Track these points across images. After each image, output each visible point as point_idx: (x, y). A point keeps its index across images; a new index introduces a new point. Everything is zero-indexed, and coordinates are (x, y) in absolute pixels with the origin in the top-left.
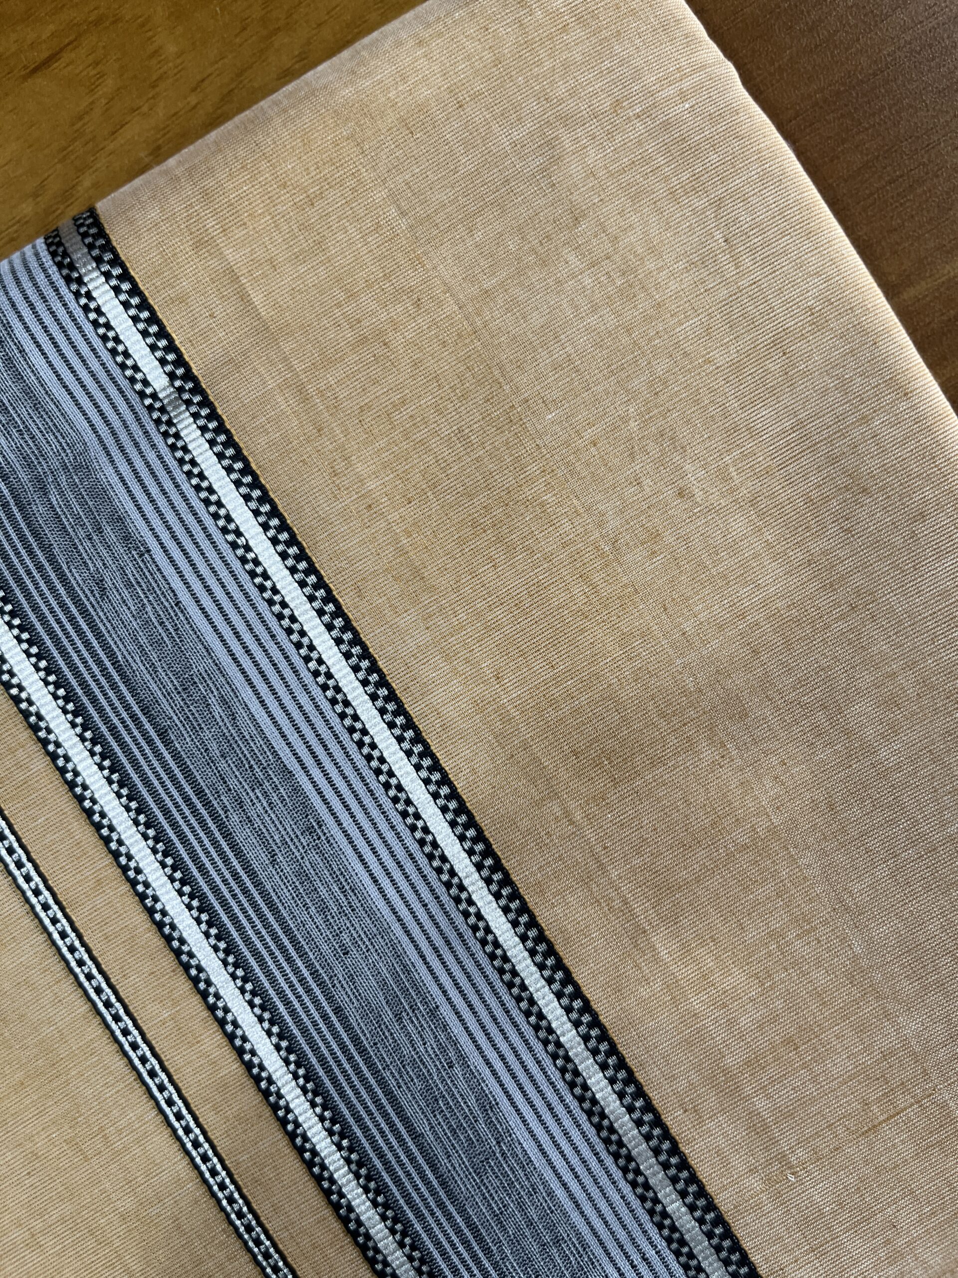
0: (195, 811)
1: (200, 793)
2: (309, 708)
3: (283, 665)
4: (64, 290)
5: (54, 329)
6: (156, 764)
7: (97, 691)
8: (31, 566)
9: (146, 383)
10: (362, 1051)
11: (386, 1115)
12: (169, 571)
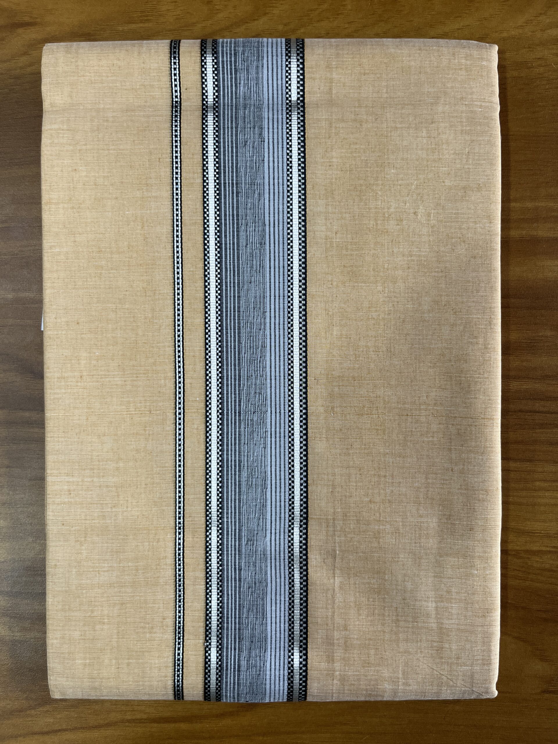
0: (233, 220)
1: (238, 215)
2: (281, 210)
3: (281, 194)
4: (284, 57)
5: (275, 66)
6: (231, 200)
7: (227, 171)
8: (230, 126)
9: (290, 96)
10: (239, 311)
11: (235, 332)
12: (266, 150)
